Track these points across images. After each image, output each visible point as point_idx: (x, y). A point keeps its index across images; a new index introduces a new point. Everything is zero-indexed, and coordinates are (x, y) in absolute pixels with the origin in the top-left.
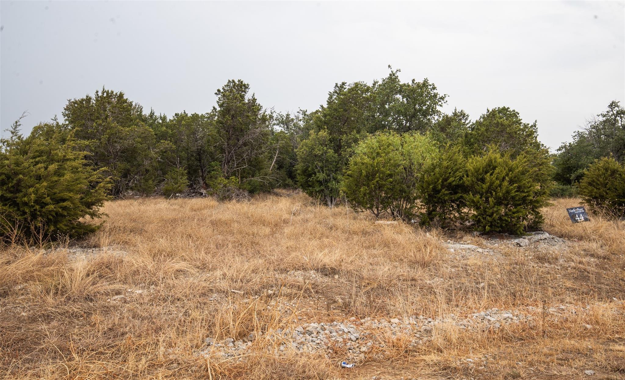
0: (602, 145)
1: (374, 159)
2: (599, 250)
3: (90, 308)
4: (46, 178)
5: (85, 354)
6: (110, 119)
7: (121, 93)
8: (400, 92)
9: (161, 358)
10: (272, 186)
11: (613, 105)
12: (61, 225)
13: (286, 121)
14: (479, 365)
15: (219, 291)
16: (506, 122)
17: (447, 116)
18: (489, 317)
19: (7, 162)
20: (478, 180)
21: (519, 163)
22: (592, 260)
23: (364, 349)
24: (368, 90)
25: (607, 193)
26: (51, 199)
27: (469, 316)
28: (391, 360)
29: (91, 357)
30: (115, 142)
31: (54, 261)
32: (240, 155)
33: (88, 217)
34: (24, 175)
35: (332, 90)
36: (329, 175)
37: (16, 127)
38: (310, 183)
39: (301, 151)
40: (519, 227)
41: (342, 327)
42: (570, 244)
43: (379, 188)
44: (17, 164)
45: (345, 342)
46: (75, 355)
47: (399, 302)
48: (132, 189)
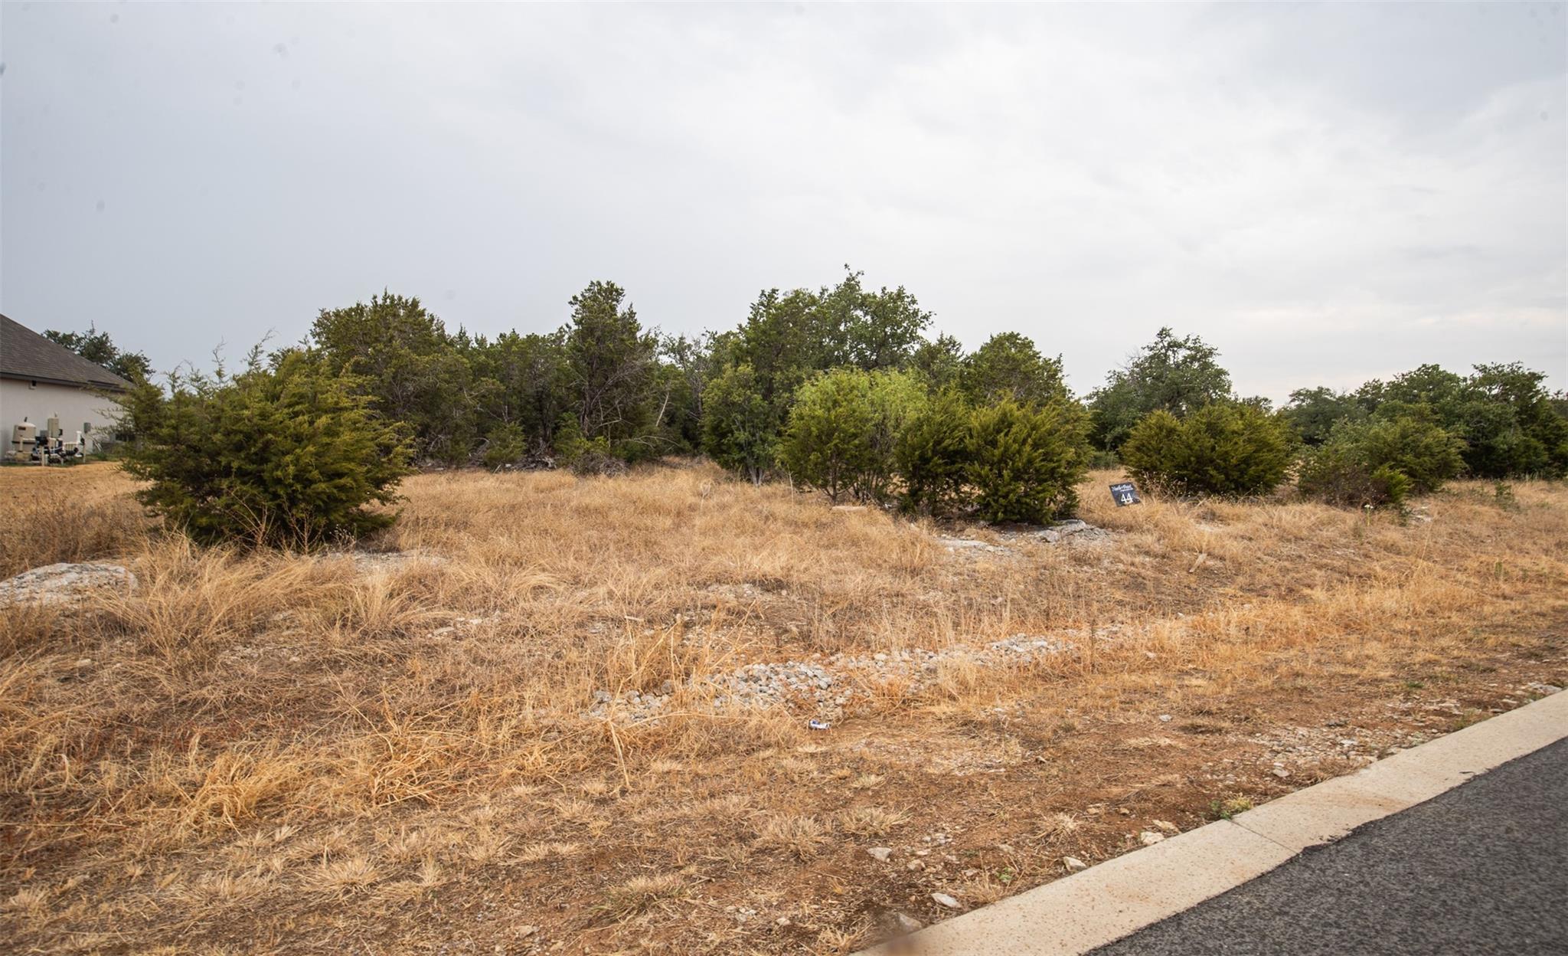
0: (1148, 391)
1: (829, 410)
2: (1157, 545)
3: (404, 648)
4: (311, 438)
5: (407, 720)
6: (397, 343)
7: (414, 300)
8: (861, 306)
9: (529, 722)
10: (660, 452)
11: (1163, 333)
12: (336, 516)
13: (679, 349)
14: (1013, 715)
15: (604, 619)
16: (1020, 356)
17: (929, 344)
18: (1015, 647)
19: (246, 412)
20: (987, 443)
21: (1046, 418)
22: (1147, 559)
23: (840, 700)
24: (813, 301)
25: (1161, 463)
26: (321, 473)
27: (987, 646)
28: (882, 715)
29: (416, 724)
30: (406, 379)
31: (334, 573)
32: (609, 402)
33: (376, 502)
34: (275, 433)
35: (756, 302)
36: (753, 435)
37: (256, 355)
38: (724, 448)
39: (710, 396)
40: (1046, 514)
41: (803, 668)
42: (1116, 537)
43: (839, 455)
44: (264, 416)
45: (811, 691)
46: (392, 723)
47: (885, 629)
48: (432, 456)
